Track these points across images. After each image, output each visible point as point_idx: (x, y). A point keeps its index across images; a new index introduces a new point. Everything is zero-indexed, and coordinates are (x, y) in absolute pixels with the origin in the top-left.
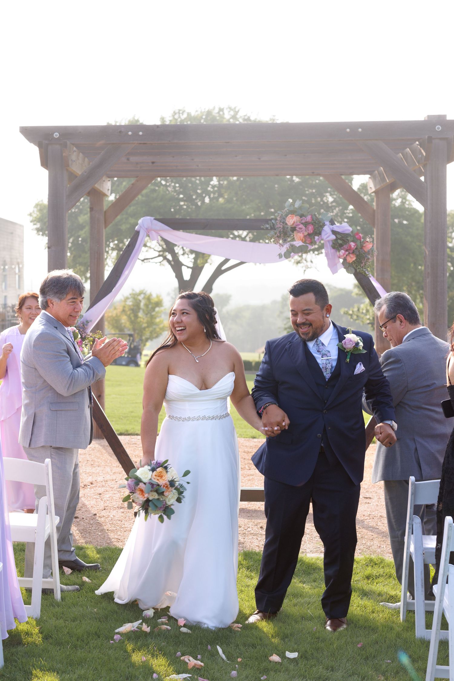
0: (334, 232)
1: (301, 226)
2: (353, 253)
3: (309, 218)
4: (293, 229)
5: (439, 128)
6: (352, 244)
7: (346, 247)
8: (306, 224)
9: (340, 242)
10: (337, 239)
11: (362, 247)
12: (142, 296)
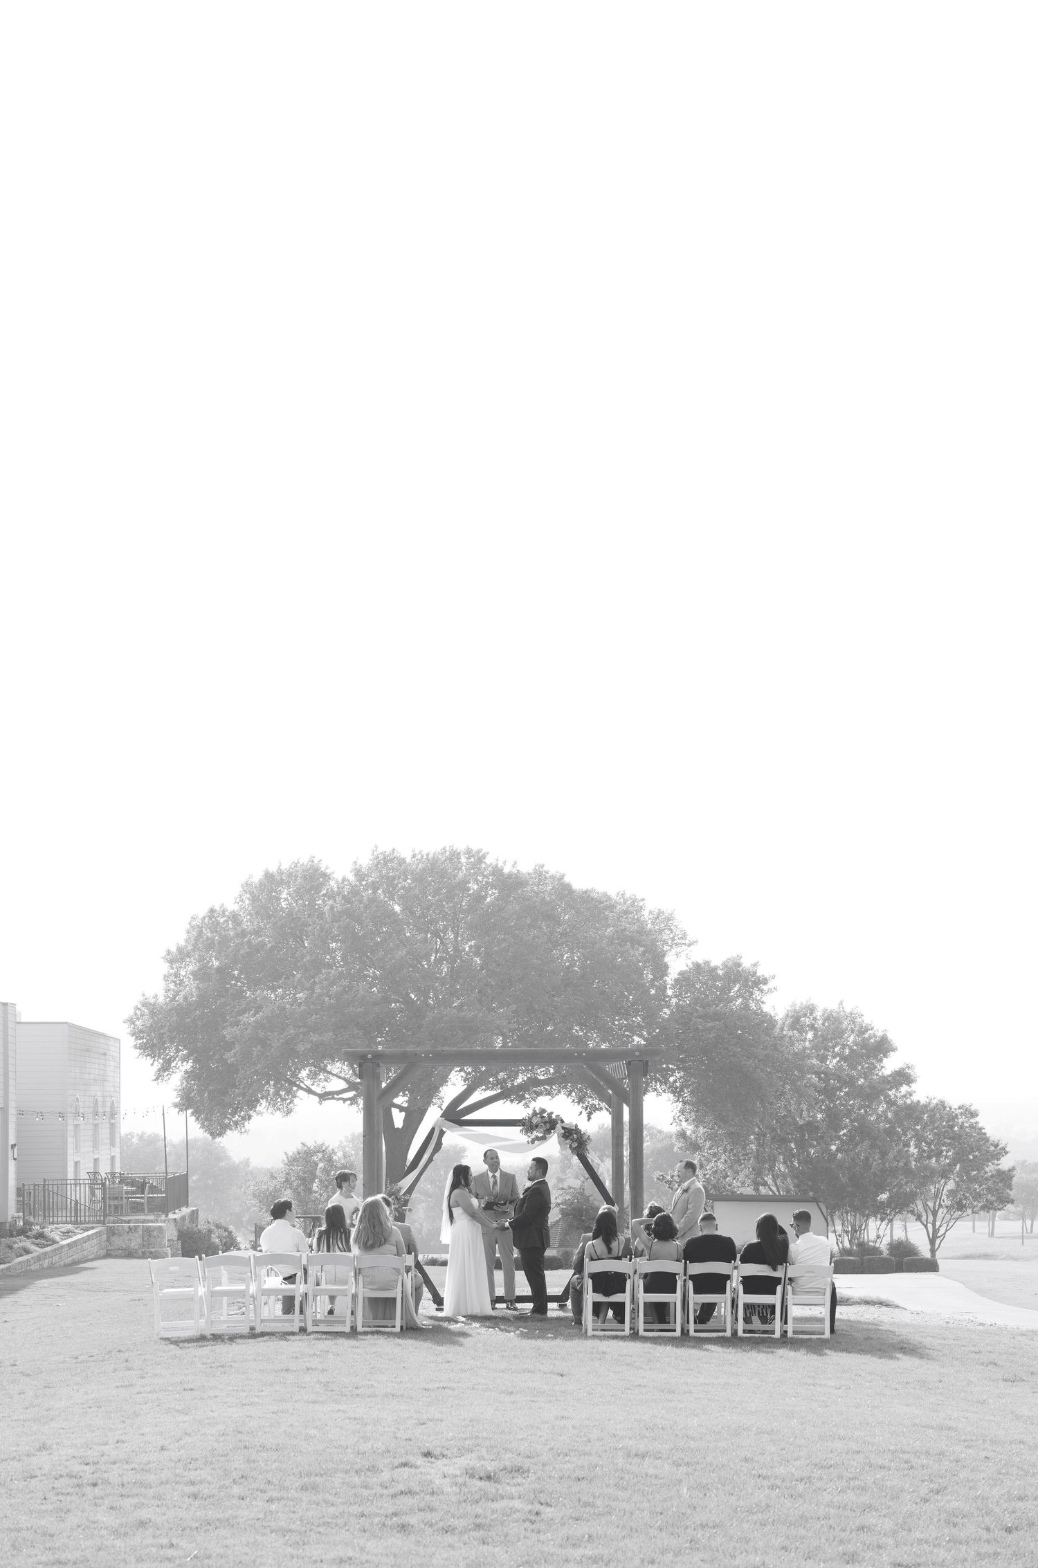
0: (563, 1128)
1: (542, 1124)
2: (576, 1141)
3: (547, 1119)
4: (537, 1126)
5: (637, 1054)
6: (575, 1136)
7: (571, 1137)
8: (545, 1123)
9: (567, 1134)
10: (565, 1132)
11: (581, 1138)
12: (320, 1155)
